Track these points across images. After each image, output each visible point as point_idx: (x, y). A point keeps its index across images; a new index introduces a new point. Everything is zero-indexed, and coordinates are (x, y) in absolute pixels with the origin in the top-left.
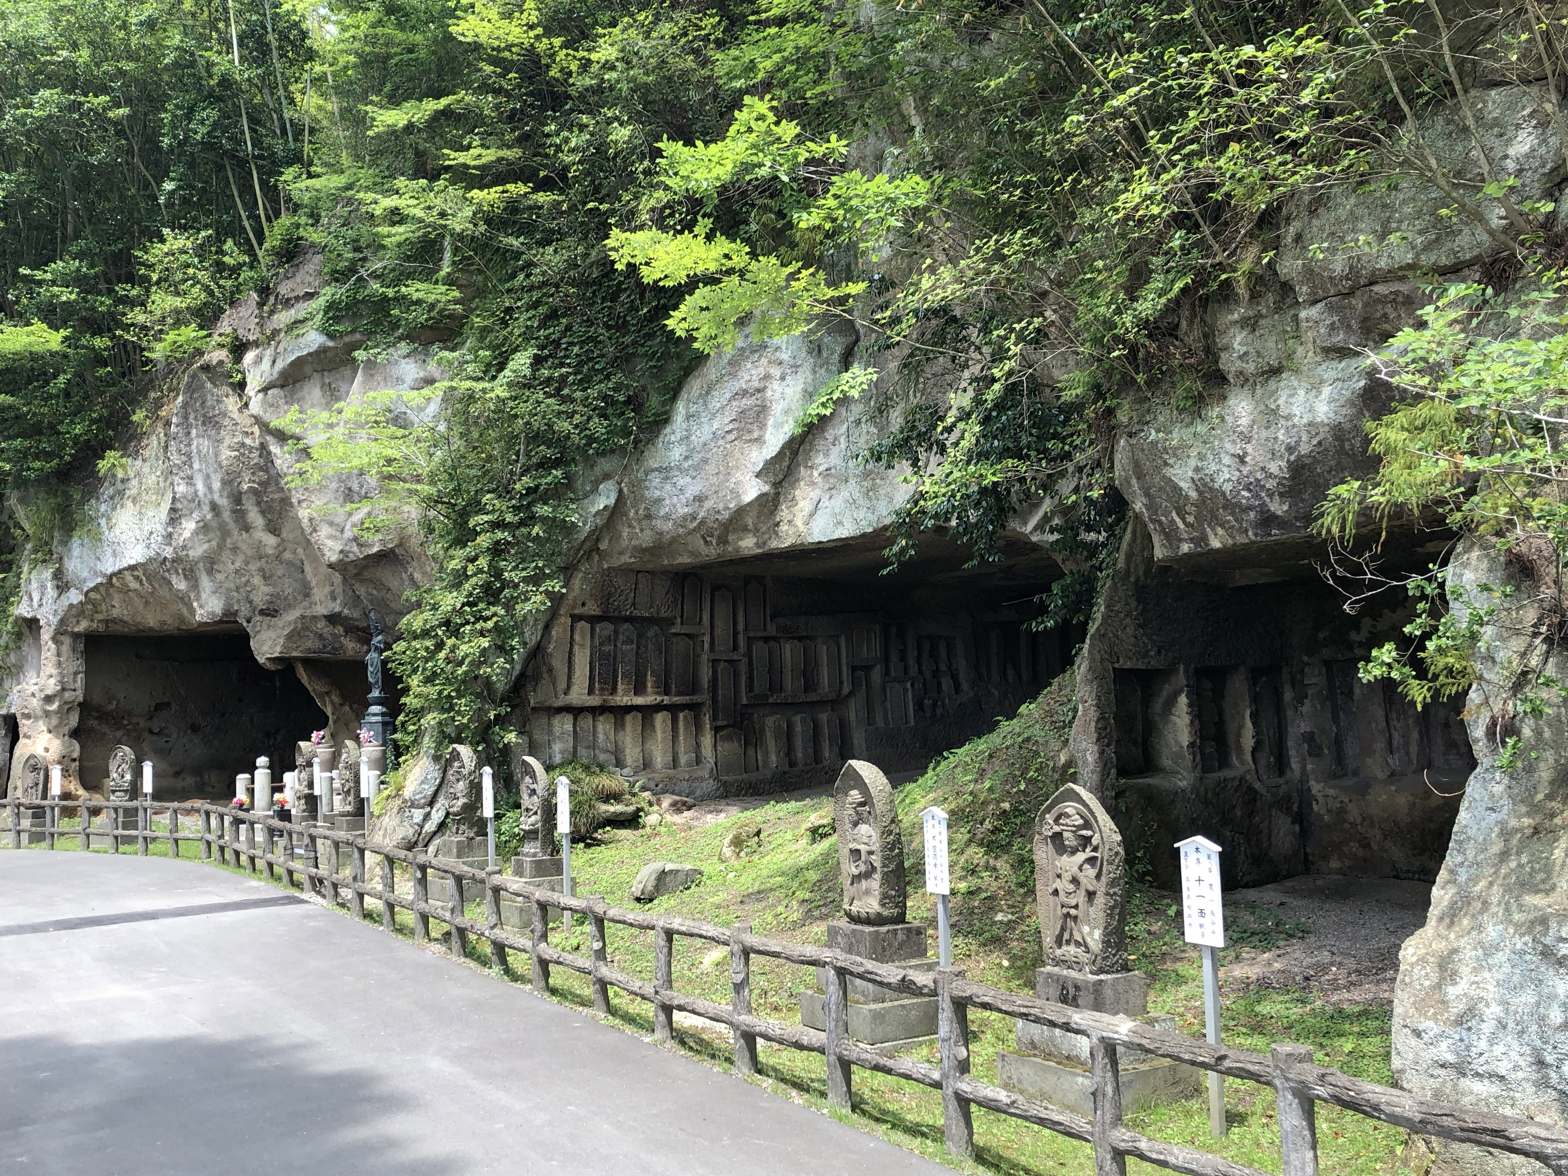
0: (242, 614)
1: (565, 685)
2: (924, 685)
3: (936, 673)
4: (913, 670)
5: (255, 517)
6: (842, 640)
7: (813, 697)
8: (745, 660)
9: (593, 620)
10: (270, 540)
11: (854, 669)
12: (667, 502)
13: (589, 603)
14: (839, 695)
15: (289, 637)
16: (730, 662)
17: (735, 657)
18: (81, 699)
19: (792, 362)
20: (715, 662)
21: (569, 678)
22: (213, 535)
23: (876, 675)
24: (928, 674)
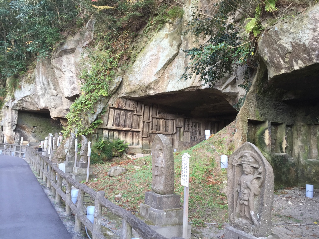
0: (49, 107)
1: (106, 123)
2: (193, 133)
3: (196, 130)
4: (190, 130)
5: (52, 87)
6: (175, 121)
7: (167, 133)
8: (151, 122)
9: (115, 109)
10: (55, 92)
11: (177, 127)
12: (134, 81)
13: (114, 105)
14: (173, 133)
15: (58, 113)
16: (148, 122)
17: (149, 122)
18: (16, 123)
19: (165, 48)
20: (144, 122)
21: (108, 122)
22: (44, 90)
23: (182, 129)
24: (194, 131)
